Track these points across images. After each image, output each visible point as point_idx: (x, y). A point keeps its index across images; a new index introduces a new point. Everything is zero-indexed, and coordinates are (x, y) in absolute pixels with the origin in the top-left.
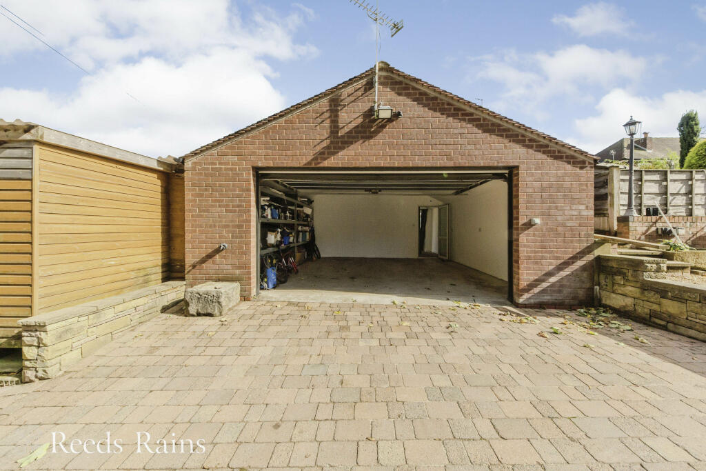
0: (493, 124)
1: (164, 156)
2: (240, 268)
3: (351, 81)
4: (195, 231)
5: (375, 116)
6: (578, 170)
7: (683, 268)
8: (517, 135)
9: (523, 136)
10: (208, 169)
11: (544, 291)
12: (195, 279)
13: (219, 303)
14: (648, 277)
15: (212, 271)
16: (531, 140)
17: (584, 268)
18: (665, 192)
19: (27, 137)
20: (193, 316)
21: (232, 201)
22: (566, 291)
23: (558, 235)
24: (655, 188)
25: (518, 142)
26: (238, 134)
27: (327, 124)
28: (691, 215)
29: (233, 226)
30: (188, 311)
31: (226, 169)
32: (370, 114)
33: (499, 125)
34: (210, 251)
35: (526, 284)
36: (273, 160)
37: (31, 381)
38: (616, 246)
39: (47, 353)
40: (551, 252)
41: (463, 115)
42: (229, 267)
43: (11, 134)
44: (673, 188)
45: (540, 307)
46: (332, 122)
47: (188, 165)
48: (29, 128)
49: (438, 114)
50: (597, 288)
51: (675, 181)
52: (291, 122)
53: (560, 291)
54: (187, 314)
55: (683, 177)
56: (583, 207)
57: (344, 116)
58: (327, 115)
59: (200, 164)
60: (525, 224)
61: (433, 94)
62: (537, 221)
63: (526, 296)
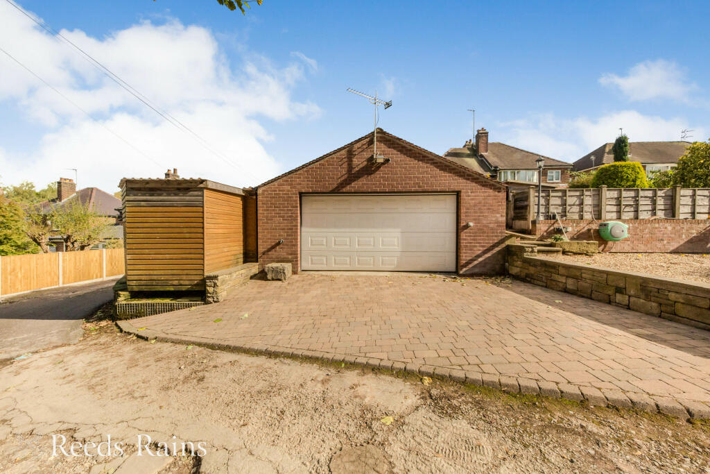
0: (446, 166)
1: (247, 187)
2: (291, 254)
3: (360, 140)
4: (264, 232)
5: (374, 161)
6: (497, 193)
7: (557, 251)
8: (460, 172)
9: (464, 172)
10: (272, 194)
11: (475, 266)
12: (264, 261)
13: (284, 273)
14: (525, 255)
15: (274, 256)
16: (468, 175)
17: (499, 252)
18: (564, 204)
19: (201, 186)
20: (269, 280)
21: (287, 213)
22: (488, 266)
23: (484, 232)
24: (558, 201)
25: (460, 176)
26: (290, 173)
27: (345, 166)
28: (582, 219)
29: (287, 229)
30: (267, 278)
31: (283, 194)
32: (371, 160)
33: (450, 166)
34: (273, 244)
35: (464, 262)
36: (312, 188)
37: (211, 303)
38: (519, 239)
39: (218, 290)
40: (479, 243)
41: (427, 160)
42: (285, 254)
43: (193, 184)
44: (570, 201)
45: (472, 275)
46: (348, 164)
47: (260, 191)
48: (202, 181)
49: (413, 159)
50: (507, 264)
51: (572, 196)
52: (323, 165)
53: (484, 267)
54: (267, 279)
55: (578, 194)
56: (498, 215)
57: (355, 161)
58: (346, 160)
59: (267, 191)
60: (464, 226)
61: (409, 148)
62: (471, 224)
63: (464, 270)
